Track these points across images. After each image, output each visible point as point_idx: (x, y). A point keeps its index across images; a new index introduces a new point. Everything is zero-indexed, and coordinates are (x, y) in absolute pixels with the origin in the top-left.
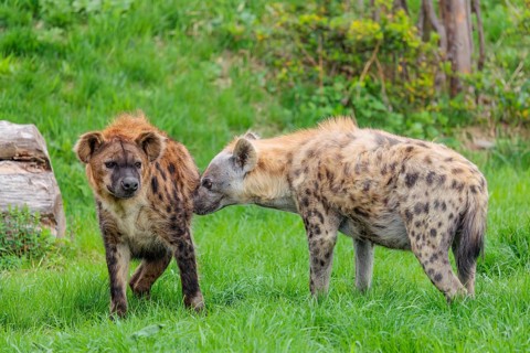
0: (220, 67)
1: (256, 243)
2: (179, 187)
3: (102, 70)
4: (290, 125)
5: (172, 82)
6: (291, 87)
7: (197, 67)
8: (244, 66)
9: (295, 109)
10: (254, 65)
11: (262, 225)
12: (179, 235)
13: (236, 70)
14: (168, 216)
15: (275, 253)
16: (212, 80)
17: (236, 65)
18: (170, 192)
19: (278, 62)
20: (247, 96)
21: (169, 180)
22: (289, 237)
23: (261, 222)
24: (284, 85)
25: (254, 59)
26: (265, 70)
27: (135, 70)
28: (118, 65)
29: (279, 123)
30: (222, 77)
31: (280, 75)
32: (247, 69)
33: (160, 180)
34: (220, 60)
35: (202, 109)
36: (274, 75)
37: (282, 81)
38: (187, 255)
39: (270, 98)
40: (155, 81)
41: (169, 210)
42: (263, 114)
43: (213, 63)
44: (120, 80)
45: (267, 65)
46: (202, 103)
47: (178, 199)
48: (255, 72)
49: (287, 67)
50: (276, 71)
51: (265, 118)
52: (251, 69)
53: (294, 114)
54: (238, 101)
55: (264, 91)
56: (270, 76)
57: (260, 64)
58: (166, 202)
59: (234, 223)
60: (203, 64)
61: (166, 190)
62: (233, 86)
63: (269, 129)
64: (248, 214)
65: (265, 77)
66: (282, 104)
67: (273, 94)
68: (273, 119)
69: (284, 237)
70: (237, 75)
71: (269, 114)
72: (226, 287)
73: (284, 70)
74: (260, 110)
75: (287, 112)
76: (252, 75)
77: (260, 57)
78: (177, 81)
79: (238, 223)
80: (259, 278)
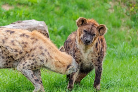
0: (110, 5)
1: (119, 67)
2: (103, 47)
3: (69, 4)
4: (134, 27)
5: (93, 10)
6: (135, 14)
7: (102, 5)
8: (119, 5)
9: (136, 21)
10: (123, 5)
11: (121, 61)
12: (99, 63)
13: (116, 7)
14: (98, 56)
15: (125, 71)
16: (107, 10)
17: (116, 5)
18: (100, 48)
19: (131, 5)
20: (119, 16)
21: (101, 44)
22: (130, 66)
23: (121, 60)
24: (132, 13)
25: (122, 3)
26: (126, 7)
27: (81, 4)
28: (75, 2)
29: (130, 26)
30: (111, 9)
31: (131, 9)
32: (120, 7)
33: (98, 44)
34: (111, 3)
35: (103, 20)
36: (129, 9)
37: (132, 11)
38: (100, 70)
39: (127, 17)
40: (87, 9)
41: (99, 54)
42: (124, 22)
43: (108, 4)
44: (75, 7)
45: (127, 5)
46: (103, 17)
47: (102, 51)
48: (122, 8)
49: (134, 7)
50: (130, 8)
51: (125, 24)
52: (121, 7)
53: (135, 23)
54: (116, 18)
55: (125, 15)
56: (128, 9)
57: (124, 5)
58: (98, 51)
59: (112, 60)
60: (105, 4)
61: (99, 47)
62: (115, 12)
63: (126, 28)
64: (117, 57)
65: (126, 10)
66: (131, 19)
67: (128, 16)
68: (128, 24)
69: (128, 66)
70: (116, 8)
71: (126, 23)
72: (107, 82)
73: (133, 8)
74: (123, 21)
75: (133, 22)
76: (121, 9)
77: (125, 2)
78: (95, 9)
79: (113, 60)
80: (118, 80)
